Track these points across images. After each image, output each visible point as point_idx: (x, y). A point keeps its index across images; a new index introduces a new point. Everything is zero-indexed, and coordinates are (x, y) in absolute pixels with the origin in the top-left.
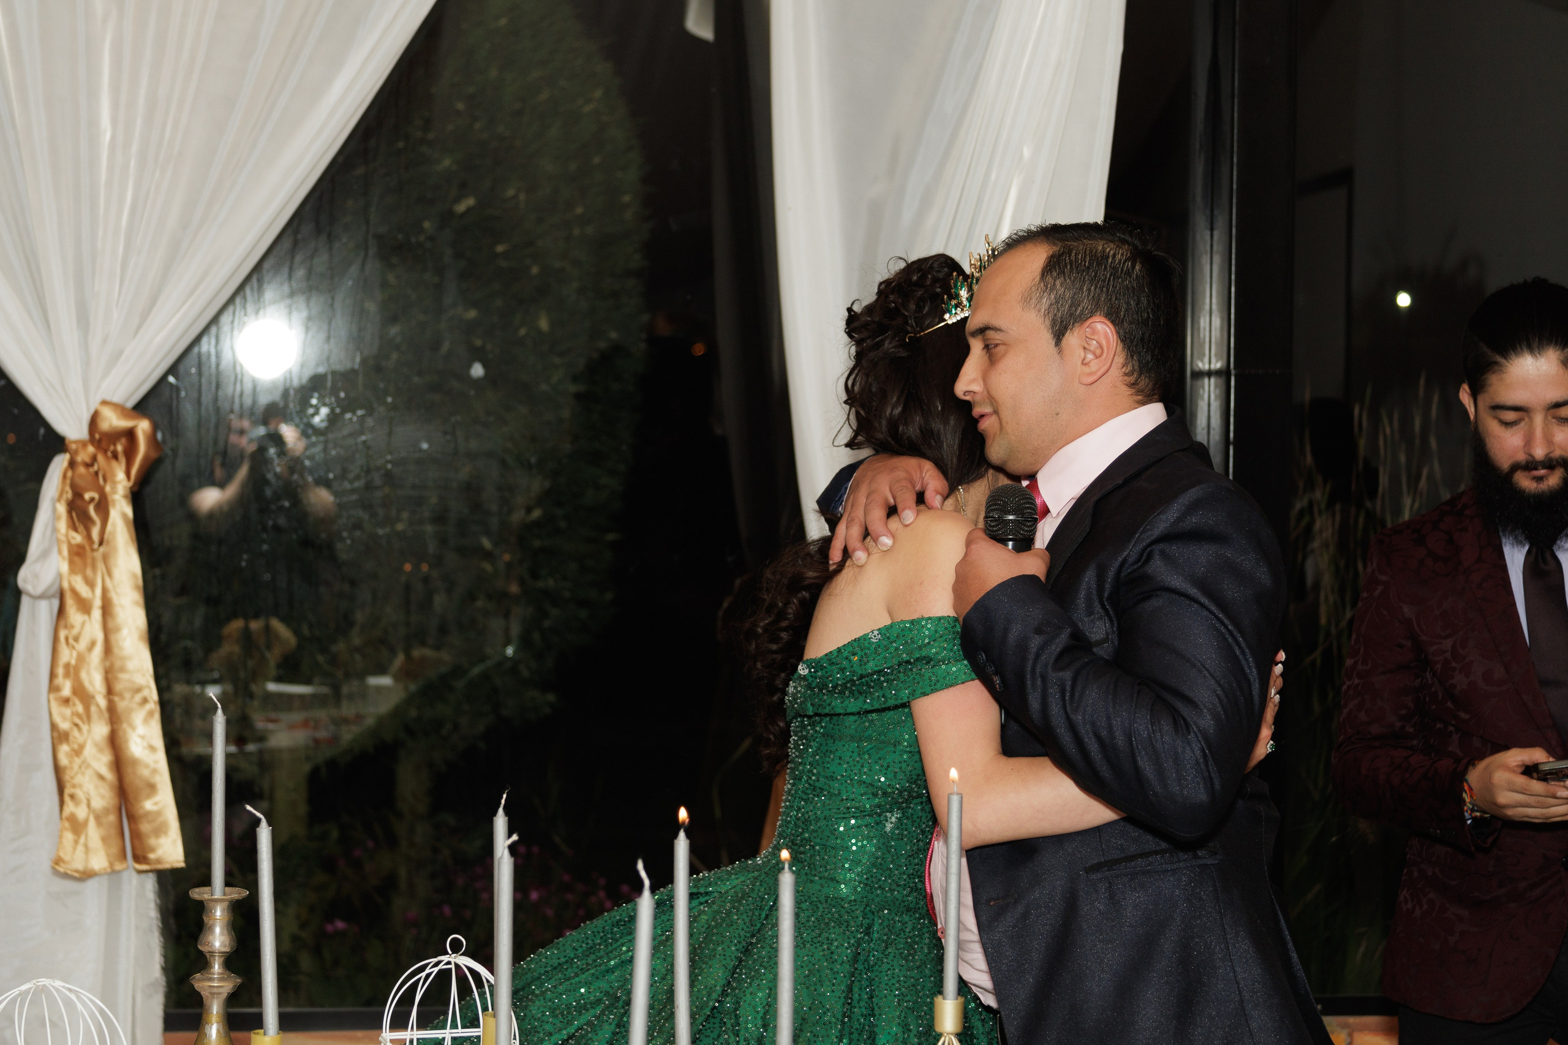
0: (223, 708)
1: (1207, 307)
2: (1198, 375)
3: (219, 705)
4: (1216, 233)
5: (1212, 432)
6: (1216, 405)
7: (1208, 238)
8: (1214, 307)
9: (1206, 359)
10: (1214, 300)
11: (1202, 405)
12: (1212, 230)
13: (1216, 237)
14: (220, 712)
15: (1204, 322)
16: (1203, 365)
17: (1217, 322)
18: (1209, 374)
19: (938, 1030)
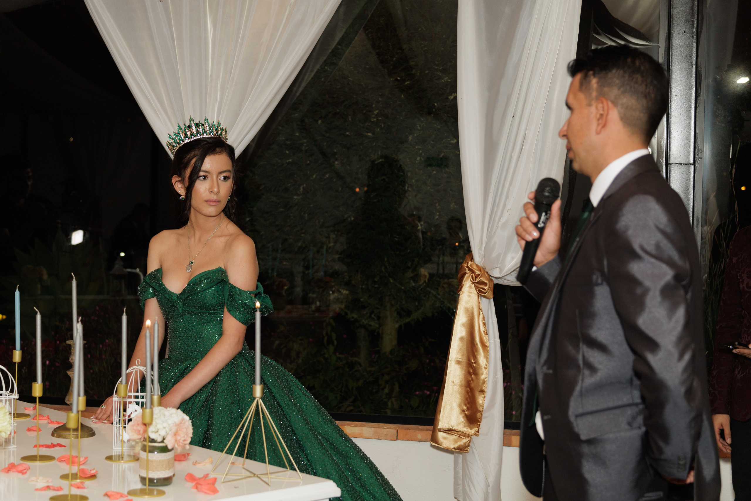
0: (75, 278)
3: (74, 277)
14: (74, 279)
19: (254, 396)
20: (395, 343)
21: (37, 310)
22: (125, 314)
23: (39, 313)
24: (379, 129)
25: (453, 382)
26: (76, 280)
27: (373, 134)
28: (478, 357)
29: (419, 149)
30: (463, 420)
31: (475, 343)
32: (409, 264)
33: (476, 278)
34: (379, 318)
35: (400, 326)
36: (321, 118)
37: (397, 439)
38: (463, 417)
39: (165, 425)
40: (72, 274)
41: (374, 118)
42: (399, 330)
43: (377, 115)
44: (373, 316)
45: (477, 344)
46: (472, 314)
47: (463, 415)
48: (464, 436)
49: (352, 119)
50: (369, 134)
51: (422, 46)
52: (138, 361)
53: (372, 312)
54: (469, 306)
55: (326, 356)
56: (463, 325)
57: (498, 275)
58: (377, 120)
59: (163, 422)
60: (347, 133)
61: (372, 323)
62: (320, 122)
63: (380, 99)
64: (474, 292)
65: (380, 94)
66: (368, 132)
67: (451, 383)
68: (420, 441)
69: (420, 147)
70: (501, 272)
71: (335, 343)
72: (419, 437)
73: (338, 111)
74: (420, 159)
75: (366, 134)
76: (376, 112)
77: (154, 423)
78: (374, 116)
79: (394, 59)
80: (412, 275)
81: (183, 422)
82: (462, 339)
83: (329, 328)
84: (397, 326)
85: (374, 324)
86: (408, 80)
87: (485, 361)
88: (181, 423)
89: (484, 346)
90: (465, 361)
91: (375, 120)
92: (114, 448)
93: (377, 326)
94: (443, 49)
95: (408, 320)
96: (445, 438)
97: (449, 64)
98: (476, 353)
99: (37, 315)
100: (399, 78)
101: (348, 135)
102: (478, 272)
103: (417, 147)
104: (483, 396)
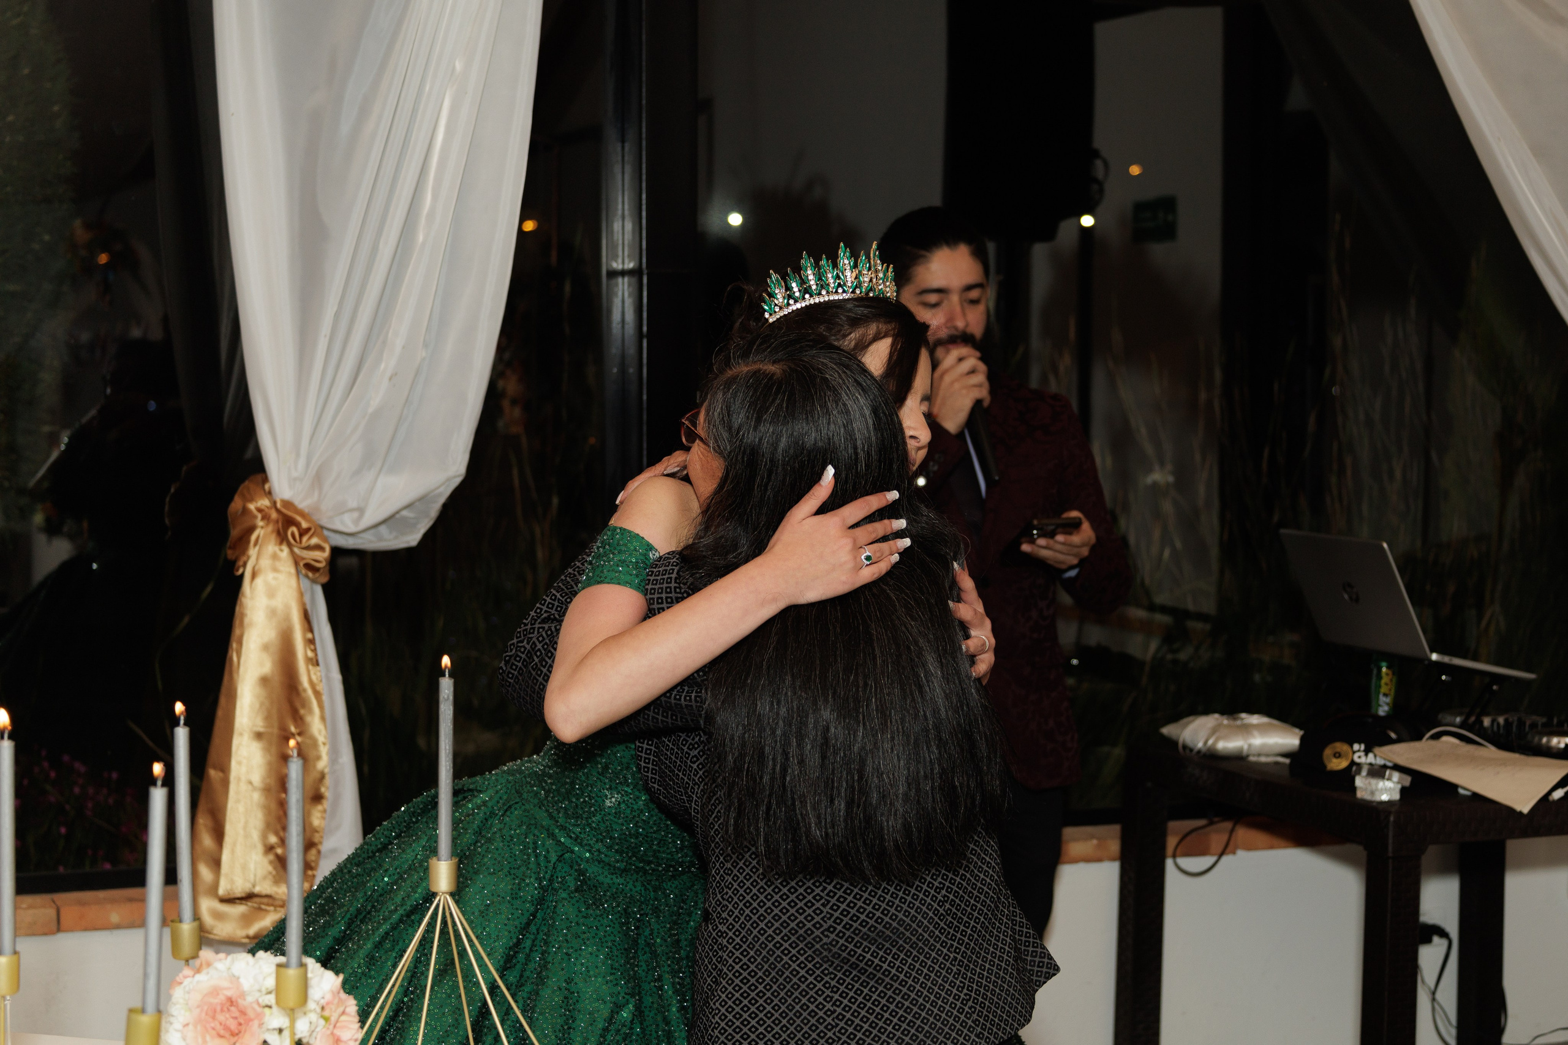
1: (620, 212)
2: (613, 274)
4: (627, 146)
5: (626, 327)
7: (619, 149)
8: (626, 212)
9: (620, 260)
10: (626, 207)
11: (617, 302)
12: (623, 142)
13: (627, 149)
15: (617, 226)
16: (617, 265)
17: (629, 226)
18: (623, 273)
25: (250, 783)
28: (308, 719)
30: (270, 868)
31: (300, 688)
33: (301, 535)
38: (271, 862)
45: (305, 690)
46: (287, 618)
47: (271, 857)
48: (272, 905)
54: (278, 603)
56: (266, 647)
57: (351, 528)
64: (287, 567)
67: (243, 787)
68: (118, 927)
70: (357, 521)
72: (115, 918)
82: (264, 681)
87: (322, 727)
89: (317, 694)
90: (276, 731)
96: (218, 916)
98: (302, 712)
102: (304, 525)
104: (320, 807)
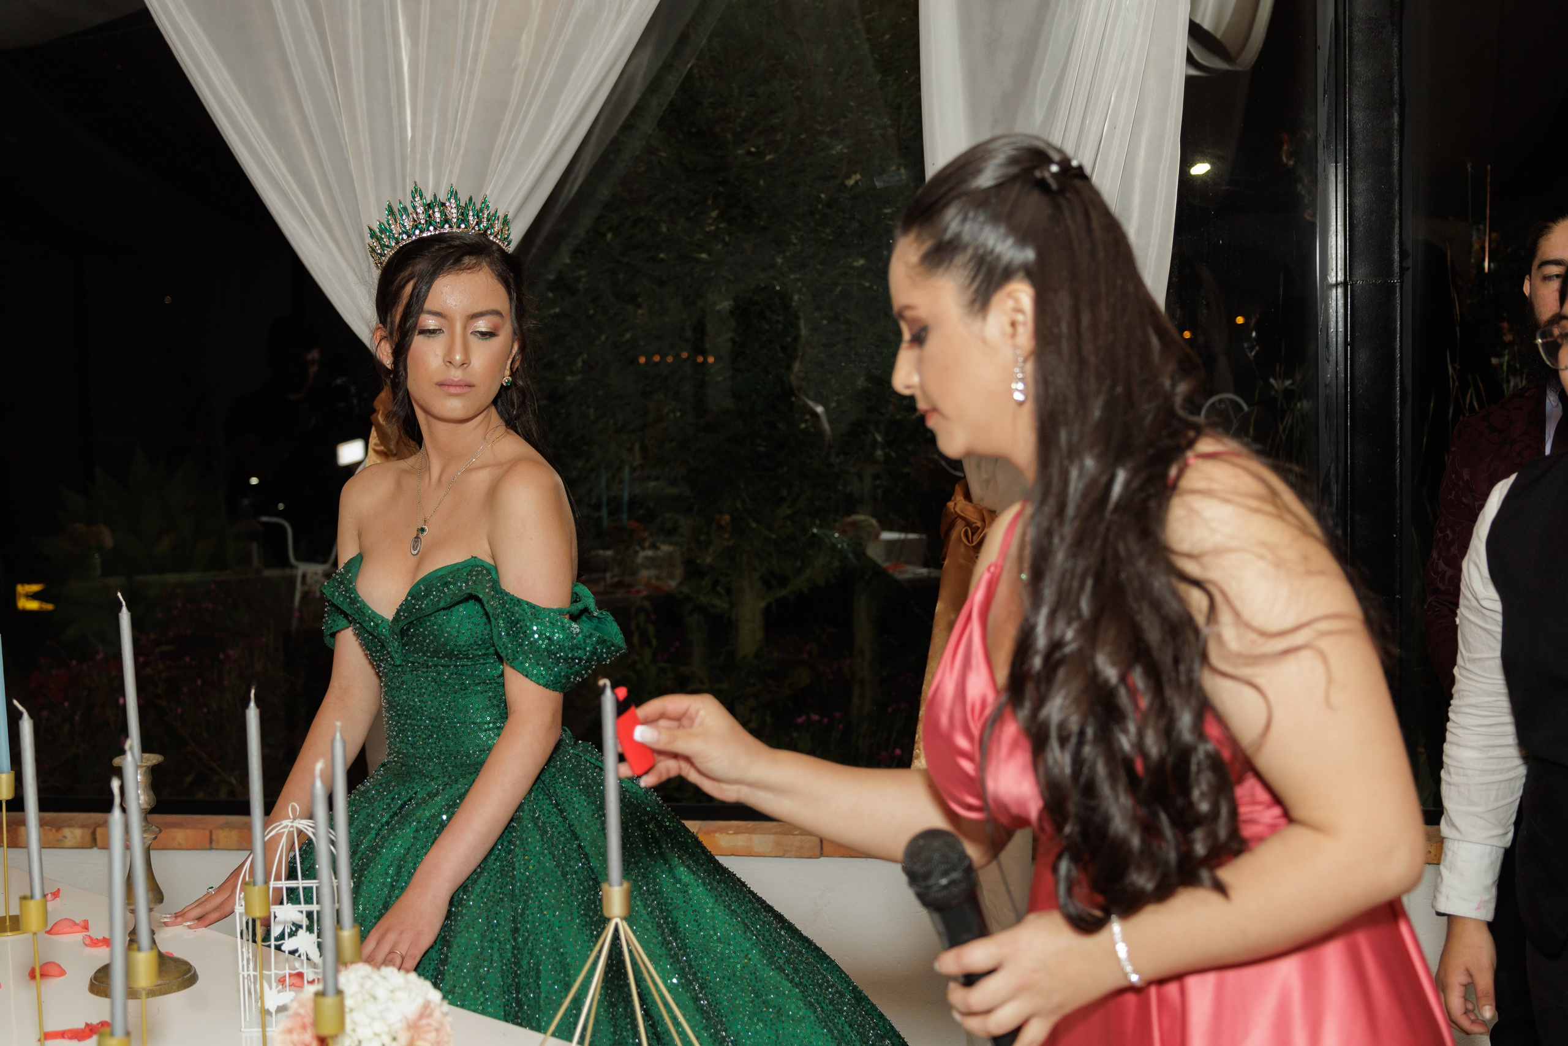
1: (1334, 229)
2: (1332, 286)
3: (124, 603)
5: (1339, 335)
6: (1341, 311)
8: (1339, 228)
9: (1333, 274)
10: (1339, 223)
11: (1332, 312)
12: (1336, 163)
14: (124, 609)
15: (1331, 241)
17: (1340, 240)
18: (1337, 285)
19: (606, 914)
20: (760, 635)
21: (21, 708)
22: (252, 704)
23: (26, 715)
24: (720, 246)
26: (129, 608)
27: (710, 254)
29: (798, 280)
32: (784, 493)
33: (975, 533)
34: (729, 592)
35: (769, 606)
36: (610, 229)
37: (822, 855)
39: (378, 1026)
40: (119, 594)
41: (711, 225)
42: (767, 612)
43: (715, 220)
44: (719, 589)
49: (668, 230)
50: (704, 256)
51: (794, 88)
52: (294, 810)
53: (716, 583)
55: (639, 667)
58: (717, 228)
59: (373, 1019)
60: (662, 256)
61: (717, 602)
62: (609, 236)
63: (721, 189)
65: (720, 179)
66: (700, 253)
69: (798, 276)
71: (654, 642)
73: (642, 214)
74: (800, 299)
75: (698, 256)
76: (714, 214)
77: (349, 1026)
78: (710, 221)
79: (743, 114)
80: (788, 512)
81: (428, 1012)
83: (642, 617)
84: (763, 604)
85: (720, 604)
86: (770, 153)
88: (421, 1016)
91: (713, 228)
92: (243, 1030)
93: (726, 606)
94: (830, 93)
95: (782, 593)
97: (843, 121)
99: (21, 722)
100: (753, 149)
101: (663, 260)
103: (792, 276)
